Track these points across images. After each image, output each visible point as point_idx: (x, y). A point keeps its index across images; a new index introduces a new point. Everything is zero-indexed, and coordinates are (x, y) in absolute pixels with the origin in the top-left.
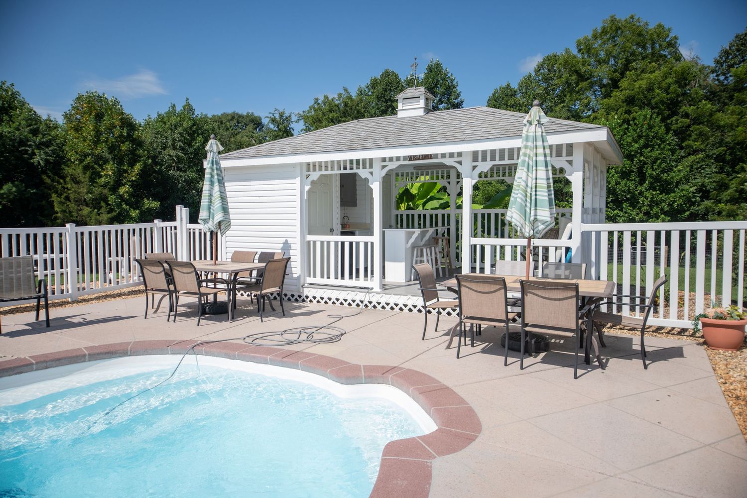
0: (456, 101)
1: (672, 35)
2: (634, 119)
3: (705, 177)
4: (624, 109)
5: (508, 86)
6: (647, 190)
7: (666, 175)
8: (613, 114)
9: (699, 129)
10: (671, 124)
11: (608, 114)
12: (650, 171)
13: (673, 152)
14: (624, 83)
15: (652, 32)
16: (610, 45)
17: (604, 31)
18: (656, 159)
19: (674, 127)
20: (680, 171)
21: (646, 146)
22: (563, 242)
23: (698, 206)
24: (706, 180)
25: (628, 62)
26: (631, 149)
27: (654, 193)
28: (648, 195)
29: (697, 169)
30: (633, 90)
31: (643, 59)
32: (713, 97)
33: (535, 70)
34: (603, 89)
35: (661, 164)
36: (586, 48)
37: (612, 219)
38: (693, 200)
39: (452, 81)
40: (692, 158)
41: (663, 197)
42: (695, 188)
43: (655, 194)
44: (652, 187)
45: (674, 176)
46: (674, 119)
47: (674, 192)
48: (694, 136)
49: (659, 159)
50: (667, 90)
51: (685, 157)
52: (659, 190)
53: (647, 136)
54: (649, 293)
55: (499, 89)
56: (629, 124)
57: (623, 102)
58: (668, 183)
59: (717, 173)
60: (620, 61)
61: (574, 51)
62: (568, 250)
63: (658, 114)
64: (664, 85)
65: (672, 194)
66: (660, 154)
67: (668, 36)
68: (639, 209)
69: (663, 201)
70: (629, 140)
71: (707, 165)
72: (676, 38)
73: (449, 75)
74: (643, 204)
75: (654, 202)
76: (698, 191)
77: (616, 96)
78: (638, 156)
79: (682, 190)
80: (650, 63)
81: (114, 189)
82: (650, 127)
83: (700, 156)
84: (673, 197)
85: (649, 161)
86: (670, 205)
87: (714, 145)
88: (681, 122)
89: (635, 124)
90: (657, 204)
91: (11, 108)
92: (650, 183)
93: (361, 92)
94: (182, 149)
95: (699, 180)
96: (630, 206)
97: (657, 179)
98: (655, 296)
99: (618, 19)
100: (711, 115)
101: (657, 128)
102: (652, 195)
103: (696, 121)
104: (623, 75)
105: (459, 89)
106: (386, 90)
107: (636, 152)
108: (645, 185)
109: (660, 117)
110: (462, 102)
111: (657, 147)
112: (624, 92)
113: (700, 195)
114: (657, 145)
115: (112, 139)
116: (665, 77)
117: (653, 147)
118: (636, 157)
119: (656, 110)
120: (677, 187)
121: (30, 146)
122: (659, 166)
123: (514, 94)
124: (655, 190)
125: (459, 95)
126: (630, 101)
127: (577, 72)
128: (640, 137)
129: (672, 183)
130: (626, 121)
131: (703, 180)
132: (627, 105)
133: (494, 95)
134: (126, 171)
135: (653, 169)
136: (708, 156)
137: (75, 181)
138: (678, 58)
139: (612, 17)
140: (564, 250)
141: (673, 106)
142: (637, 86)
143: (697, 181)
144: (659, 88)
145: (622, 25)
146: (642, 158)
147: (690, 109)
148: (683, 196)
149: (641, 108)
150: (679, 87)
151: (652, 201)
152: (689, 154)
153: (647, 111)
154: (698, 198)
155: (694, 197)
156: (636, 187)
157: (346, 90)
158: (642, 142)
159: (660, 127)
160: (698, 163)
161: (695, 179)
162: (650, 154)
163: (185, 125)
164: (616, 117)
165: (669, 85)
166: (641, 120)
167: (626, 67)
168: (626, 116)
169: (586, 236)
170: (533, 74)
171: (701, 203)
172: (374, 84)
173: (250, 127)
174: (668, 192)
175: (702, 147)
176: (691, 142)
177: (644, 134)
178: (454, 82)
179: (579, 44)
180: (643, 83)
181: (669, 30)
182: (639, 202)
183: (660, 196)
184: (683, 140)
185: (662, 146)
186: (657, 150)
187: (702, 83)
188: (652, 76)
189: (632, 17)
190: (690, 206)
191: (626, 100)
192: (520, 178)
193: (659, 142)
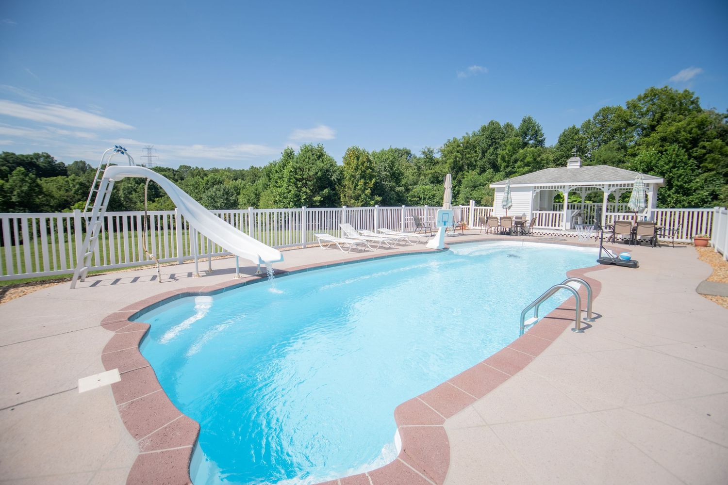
0: (541, 139)
1: (695, 96)
2: (666, 151)
3: (716, 186)
4: (659, 144)
5: (574, 128)
6: (673, 194)
7: (687, 185)
8: (651, 147)
9: (712, 156)
10: (692, 152)
11: (648, 147)
12: (676, 182)
13: (693, 170)
14: (659, 128)
15: (680, 96)
16: (649, 105)
17: (646, 96)
18: (681, 175)
19: (694, 155)
20: (697, 182)
21: (674, 167)
22: (644, 214)
23: (710, 204)
24: (716, 188)
25: (663, 115)
26: (664, 168)
27: (678, 195)
28: (674, 197)
29: (710, 181)
30: (666, 132)
31: (673, 111)
32: (725, 134)
33: (594, 117)
34: (644, 132)
35: (684, 178)
36: (633, 106)
37: (658, 207)
38: (706, 200)
39: (538, 127)
40: (706, 174)
41: (685, 198)
42: (708, 193)
43: (680, 196)
44: (677, 192)
45: (693, 185)
46: (695, 149)
47: (693, 195)
48: (709, 160)
49: (683, 175)
50: (690, 133)
51: (702, 173)
52: (682, 193)
53: (675, 161)
54: (676, 228)
55: (567, 129)
56: (662, 154)
57: (659, 140)
58: (688, 189)
59: (724, 183)
60: (657, 115)
61: (624, 107)
62: (645, 217)
63: (683, 148)
64: (688, 128)
65: (691, 197)
66: (683, 172)
67: (692, 97)
68: (668, 205)
69: (684, 201)
70: (662, 163)
71: (718, 179)
72: (698, 98)
73: (537, 124)
74: (670, 202)
75: (678, 201)
76: (710, 195)
77: (652, 136)
78: (668, 173)
79: (699, 194)
80: (678, 115)
81: (363, 191)
82: (677, 156)
83: (713, 173)
84: (691, 198)
85: (676, 176)
86: (689, 203)
87: (723, 166)
88: (700, 152)
89: (667, 154)
90: (680, 202)
91: (322, 155)
92: (676, 189)
93: (474, 135)
94: (389, 171)
95: (711, 188)
96: (661, 203)
97: (681, 187)
98: (678, 229)
99: (656, 88)
100: (721, 148)
101: (682, 157)
102: (677, 197)
103: (710, 151)
104: (658, 122)
105: (543, 132)
106: (492, 133)
107: (667, 170)
108: (672, 190)
109: (685, 150)
110: (545, 139)
111: (682, 168)
112: (659, 134)
113: (712, 197)
114: (682, 166)
115: (363, 168)
116: (689, 124)
117: (679, 168)
118: (667, 174)
119: (682, 144)
120: (695, 191)
121: (330, 172)
122: (683, 179)
123: (578, 132)
124: (679, 193)
125: (543, 135)
126: (664, 139)
127: (626, 121)
128: (670, 162)
129: (691, 190)
130: (661, 152)
131: (713, 188)
132: (661, 141)
133: (564, 133)
134: (367, 183)
135: (678, 181)
136: (718, 173)
137: (349, 188)
138: (699, 111)
139: (652, 88)
140: (644, 217)
141: (694, 142)
142: (669, 130)
143: (709, 188)
144: (684, 131)
145: (659, 92)
146: (671, 174)
147: (707, 144)
148: (699, 198)
149: (671, 143)
150: (699, 130)
151: (676, 200)
152: (705, 172)
153: (676, 146)
154: (710, 199)
155: (707, 198)
156: (666, 192)
157: (467, 134)
158: (671, 164)
159: (684, 156)
160: (711, 177)
161: (708, 187)
162: (677, 172)
163: (391, 159)
164: (653, 149)
165: (692, 129)
166: (671, 151)
167: (662, 118)
168: (661, 148)
169: (653, 213)
170: (592, 120)
171: (712, 202)
172: (484, 129)
173: (405, 156)
174: (688, 195)
175: (715, 167)
176: (706, 164)
177: (673, 160)
178: (540, 128)
179: (628, 103)
180: (673, 129)
181: (693, 93)
182: (667, 201)
183: (683, 197)
184: (701, 162)
185: (685, 167)
186: (682, 170)
187: (717, 125)
188: (679, 124)
189: (666, 87)
190: (703, 204)
191: (661, 139)
192: (634, 194)
193: (683, 165)
